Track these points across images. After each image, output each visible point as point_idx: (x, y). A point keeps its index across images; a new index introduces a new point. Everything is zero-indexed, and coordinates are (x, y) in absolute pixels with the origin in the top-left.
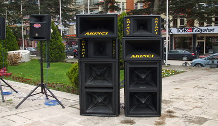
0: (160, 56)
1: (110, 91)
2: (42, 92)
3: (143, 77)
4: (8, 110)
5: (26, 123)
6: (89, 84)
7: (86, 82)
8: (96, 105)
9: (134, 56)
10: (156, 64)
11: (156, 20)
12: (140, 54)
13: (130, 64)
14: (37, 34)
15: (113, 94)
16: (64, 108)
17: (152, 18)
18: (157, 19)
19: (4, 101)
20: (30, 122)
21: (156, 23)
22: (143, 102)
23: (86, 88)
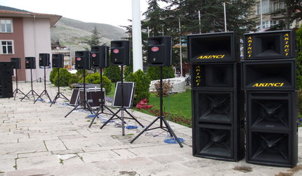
0: (291, 85)
1: (228, 128)
2: (161, 127)
3: (270, 113)
4: (122, 143)
5: (130, 157)
6: (205, 118)
7: (200, 116)
8: (214, 145)
9: (257, 85)
10: (286, 95)
11: (286, 37)
12: (265, 82)
13: (253, 94)
14: (154, 59)
15: (232, 132)
16: (182, 147)
17: (281, 35)
18: (287, 35)
19: (124, 135)
20: (135, 157)
21: (287, 40)
22: (270, 146)
23: (200, 123)
